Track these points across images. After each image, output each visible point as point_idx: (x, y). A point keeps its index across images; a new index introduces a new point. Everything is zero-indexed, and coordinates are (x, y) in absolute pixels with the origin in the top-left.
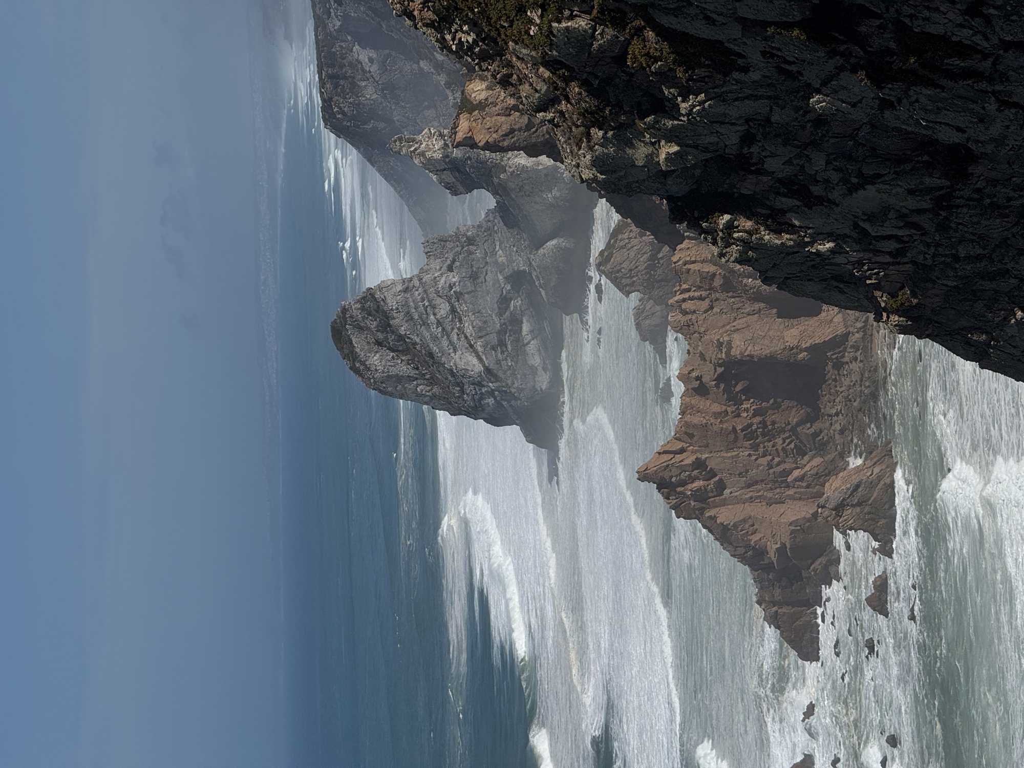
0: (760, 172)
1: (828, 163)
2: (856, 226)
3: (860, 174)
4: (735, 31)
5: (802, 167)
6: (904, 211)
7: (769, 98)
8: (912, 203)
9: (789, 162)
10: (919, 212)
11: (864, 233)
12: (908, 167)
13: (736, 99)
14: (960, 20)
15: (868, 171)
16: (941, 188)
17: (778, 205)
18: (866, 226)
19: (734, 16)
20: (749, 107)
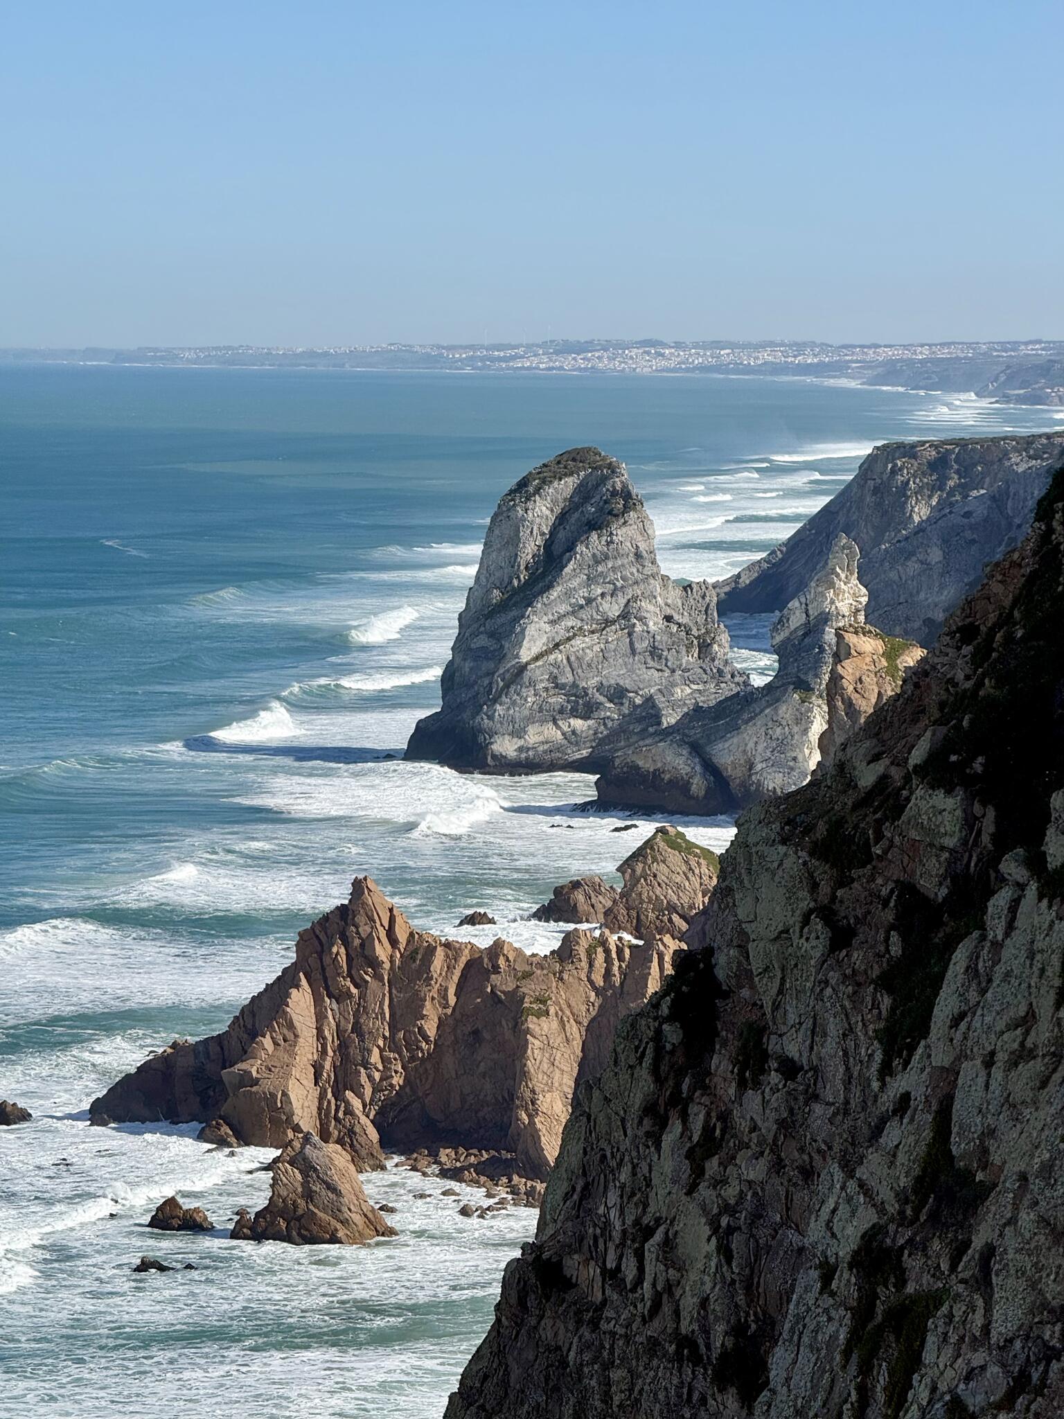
0: (742, 1085)
1: (750, 1182)
2: (658, 1221)
3: (731, 1230)
4: (941, 1058)
5: (747, 1146)
6: (678, 1292)
7: (847, 1102)
8: (689, 1303)
9: (754, 1128)
10: (677, 1313)
11: (648, 1232)
12: (741, 1299)
13: (846, 1053)
14: (943, 1387)
15: (737, 1242)
16: (708, 1347)
17: (693, 1109)
18: (658, 1236)
19: (962, 1056)
20: (834, 1071)
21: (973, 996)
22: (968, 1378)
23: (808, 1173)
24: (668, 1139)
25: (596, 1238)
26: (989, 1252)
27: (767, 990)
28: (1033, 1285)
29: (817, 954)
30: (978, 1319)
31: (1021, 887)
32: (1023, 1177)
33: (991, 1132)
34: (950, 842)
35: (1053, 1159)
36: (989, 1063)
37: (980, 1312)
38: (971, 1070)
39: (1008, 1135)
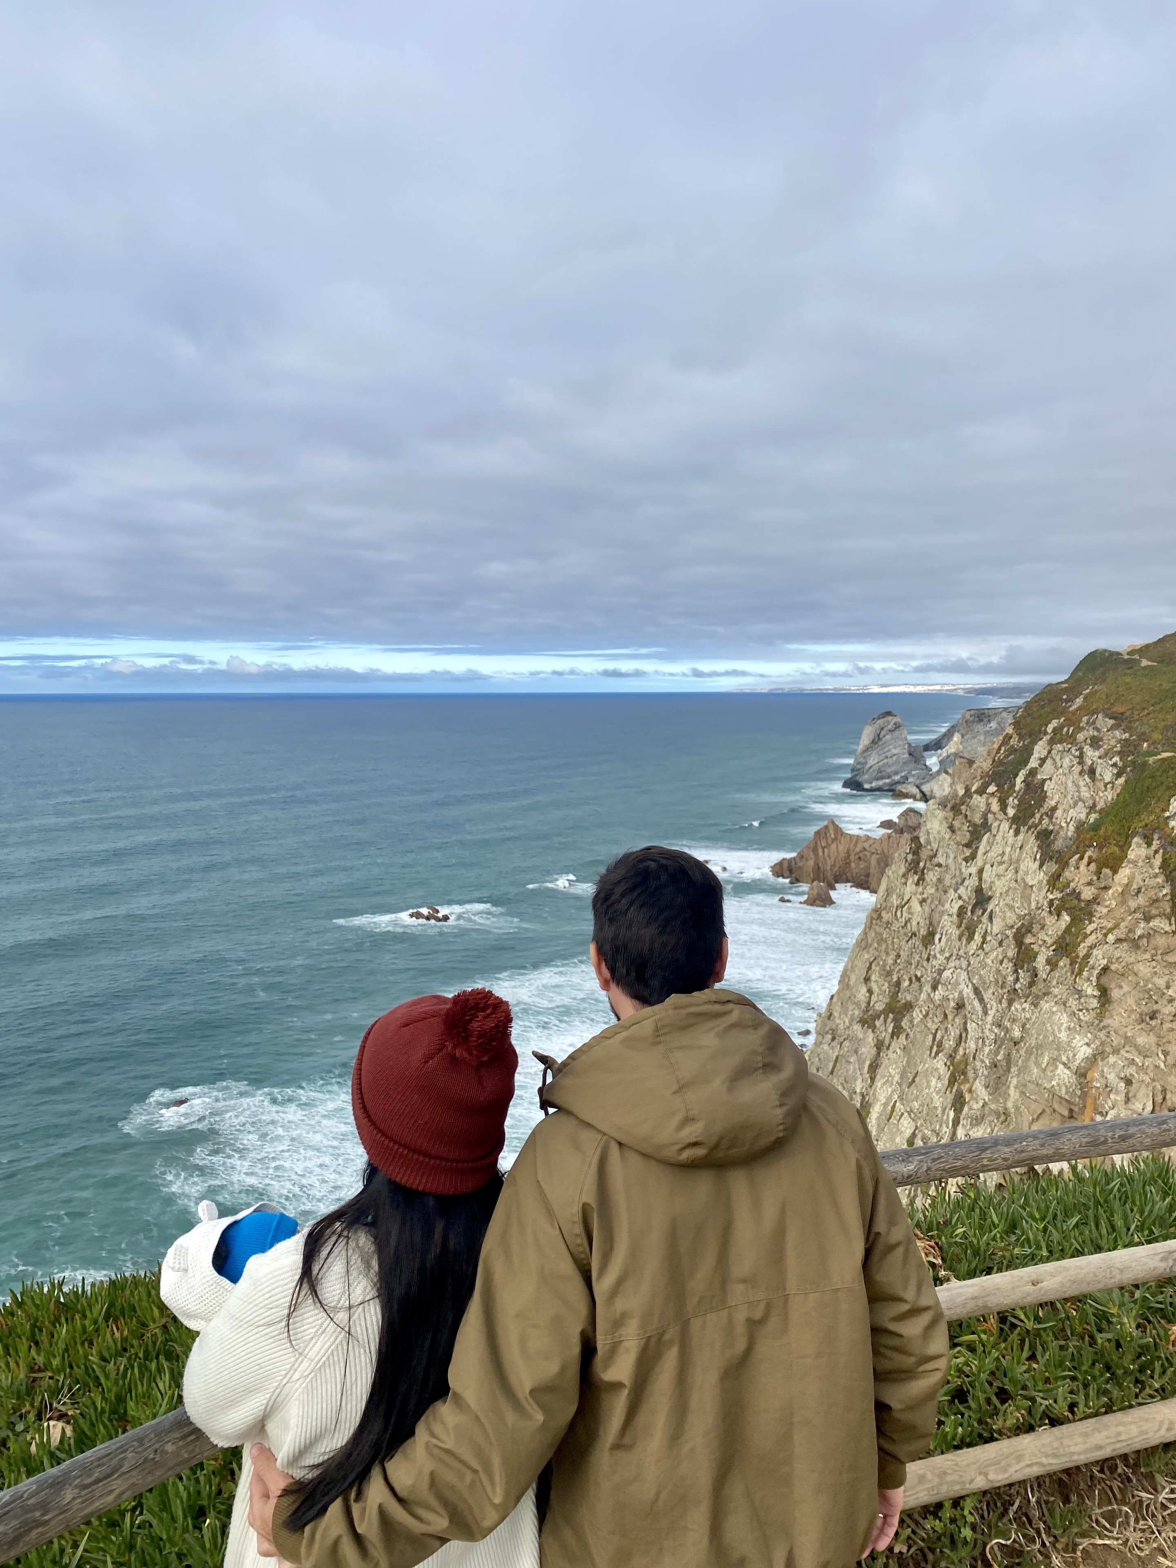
1: (931, 894)
3: (925, 905)
4: (980, 864)
5: (930, 885)
6: (912, 921)
7: (955, 874)
8: (914, 923)
10: (911, 926)
11: (903, 907)
12: (928, 922)
13: (955, 862)
15: (927, 908)
16: (919, 934)
18: (906, 907)
19: (985, 863)
20: (952, 866)
21: (988, 848)
23: (945, 892)
24: (909, 883)
25: (890, 907)
26: (992, 912)
27: (935, 846)
28: (1004, 919)
29: (947, 838)
30: (989, 928)
31: (1001, 821)
32: (1001, 894)
33: (992, 882)
34: (983, 810)
35: (1009, 889)
36: (992, 866)
37: (989, 926)
38: (987, 867)
39: (997, 883)
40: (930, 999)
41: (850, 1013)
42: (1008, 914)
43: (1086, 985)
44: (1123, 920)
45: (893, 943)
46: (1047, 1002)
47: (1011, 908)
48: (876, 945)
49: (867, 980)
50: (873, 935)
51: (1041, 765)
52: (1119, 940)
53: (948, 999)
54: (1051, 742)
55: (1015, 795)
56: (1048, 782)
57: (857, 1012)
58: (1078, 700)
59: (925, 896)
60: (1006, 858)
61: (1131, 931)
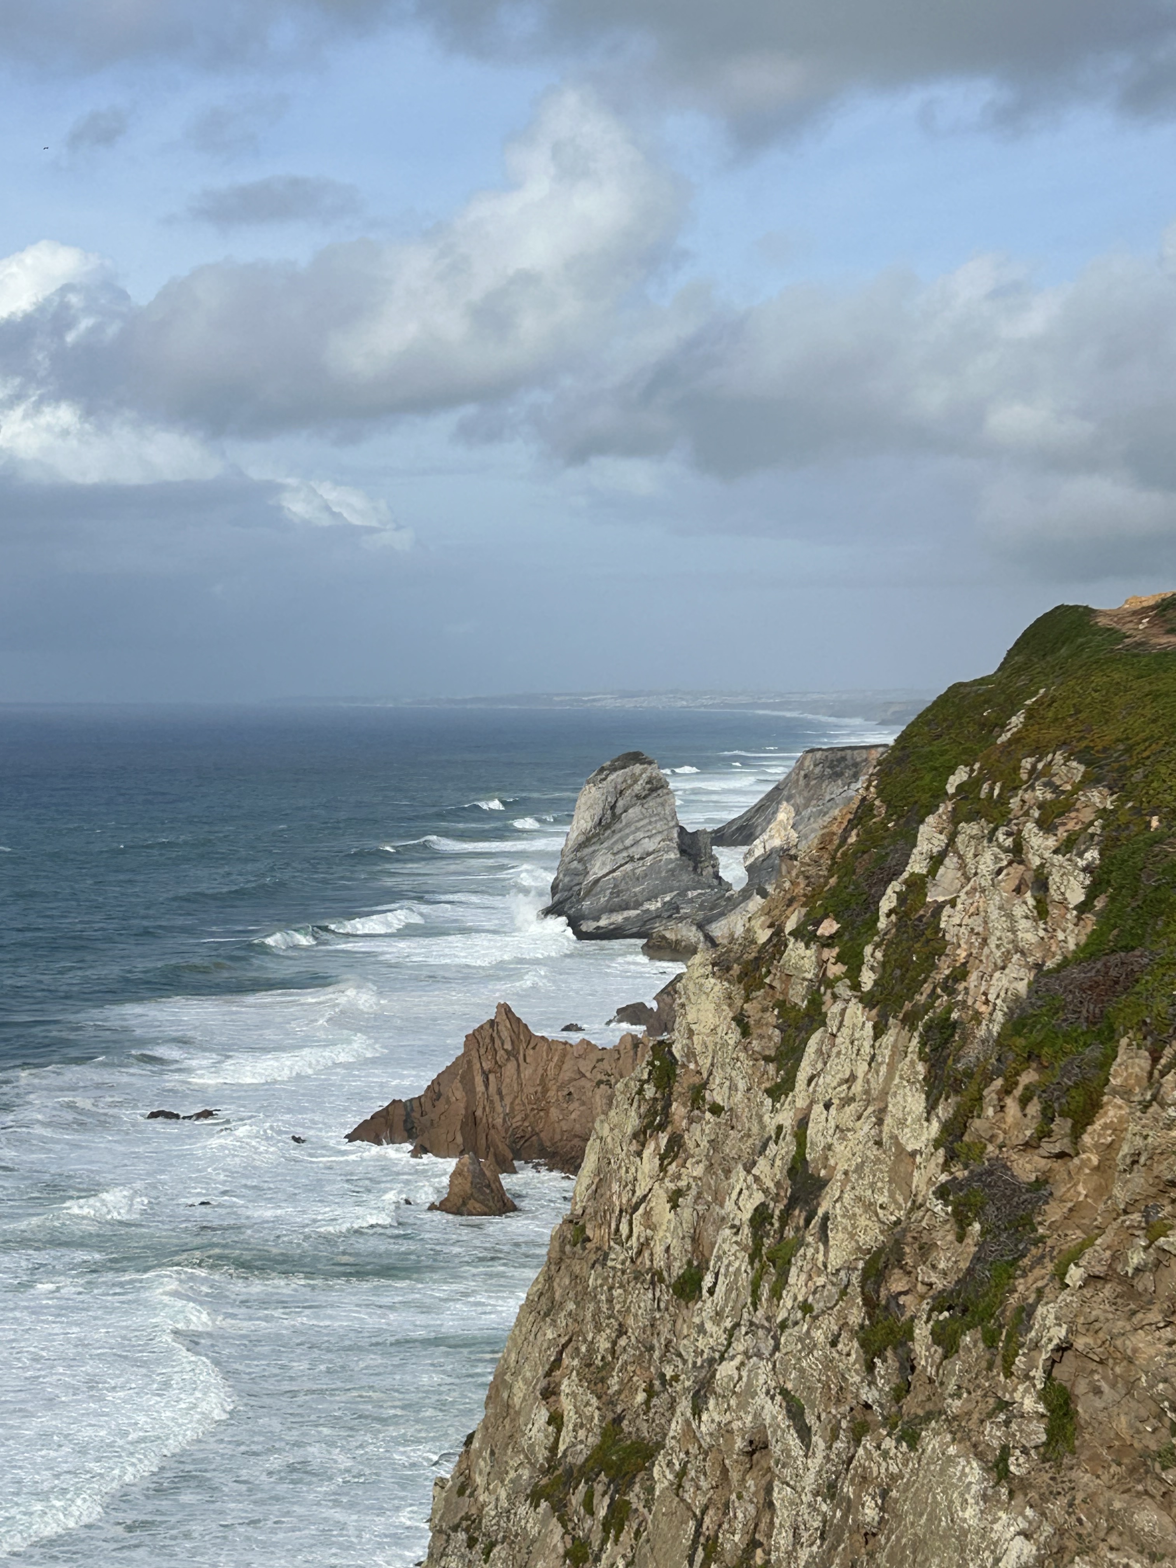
0: (691, 1121)
1: (695, 1178)
2: (641, 1201)
4: (801, 1103)
5: (693, 1157)
6: (652, 1243)
8: (659, 1250)
9: (697, 1145)
10: (652, 1256)
11: (636, 1208)
12: (689, 1247)
13: (749, 1101)
14: (800, 1298)
16: (670, 1275)
18: (641, 1210)
19: (812, 1103)
20: (743, 1111)
21: (819, 1066)
22: (814, 1293)
23: (728, 1172)
24: (646, 1153)
25: (605, 1212)
26: (826, 1218)
27: (705, 1063)
28: (852, 1236)
29: (731, 1042)
30: (821, 1257)
31: (848, 1001)
32: (846, 1173)
33: (829, 1147)
34: (809, 976)
35: (863, 1162)
36: (827, 1106)
37: (822, 1252)
38: (818, 1108)
39: (839, 1148)
40: (690, 1434)
41: (512, 1474)
42: (863, 1221)
43: (1021, 1388)
44: (1102, 1230)
45: (610, 1301)
46: (936, 1433)
47: (869, 1207)
48: (571, 1306)
49: (549, 1393)
50: (567, 1281)
51: (933, 871)
52: (1092, 1279)
53: (730, 1432)
54: (955, 818)
55: (876, 938)
56: (947, 910)
57: (526, 1473)
58: (1014, 719)
59: (682, 1184)
60: (858, 1088)
61: (1118, 1256)
